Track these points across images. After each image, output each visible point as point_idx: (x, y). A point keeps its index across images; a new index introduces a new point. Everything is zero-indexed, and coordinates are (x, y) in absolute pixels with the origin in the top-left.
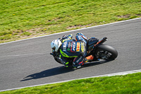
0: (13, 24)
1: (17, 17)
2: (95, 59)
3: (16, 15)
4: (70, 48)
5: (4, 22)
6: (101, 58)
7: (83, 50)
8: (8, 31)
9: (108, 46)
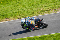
0: (51, 6)
1: (52, 4)
2: (39, 27)
3: (52, 2)
4: (29, 23)
5: (47, 5)
6: (41, 27)
7: (34, 23)
8: (48, 9)
9: (44, 22)
